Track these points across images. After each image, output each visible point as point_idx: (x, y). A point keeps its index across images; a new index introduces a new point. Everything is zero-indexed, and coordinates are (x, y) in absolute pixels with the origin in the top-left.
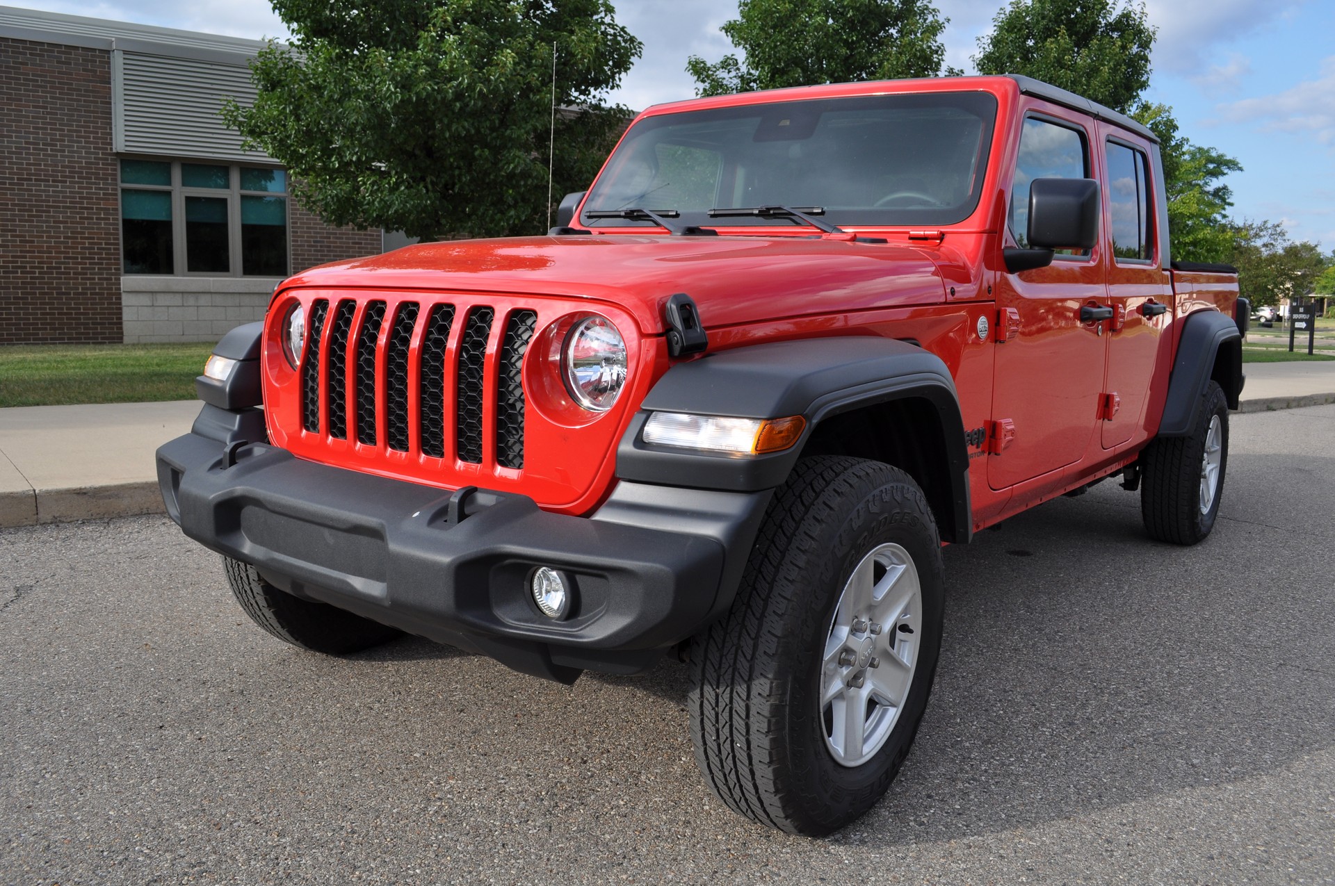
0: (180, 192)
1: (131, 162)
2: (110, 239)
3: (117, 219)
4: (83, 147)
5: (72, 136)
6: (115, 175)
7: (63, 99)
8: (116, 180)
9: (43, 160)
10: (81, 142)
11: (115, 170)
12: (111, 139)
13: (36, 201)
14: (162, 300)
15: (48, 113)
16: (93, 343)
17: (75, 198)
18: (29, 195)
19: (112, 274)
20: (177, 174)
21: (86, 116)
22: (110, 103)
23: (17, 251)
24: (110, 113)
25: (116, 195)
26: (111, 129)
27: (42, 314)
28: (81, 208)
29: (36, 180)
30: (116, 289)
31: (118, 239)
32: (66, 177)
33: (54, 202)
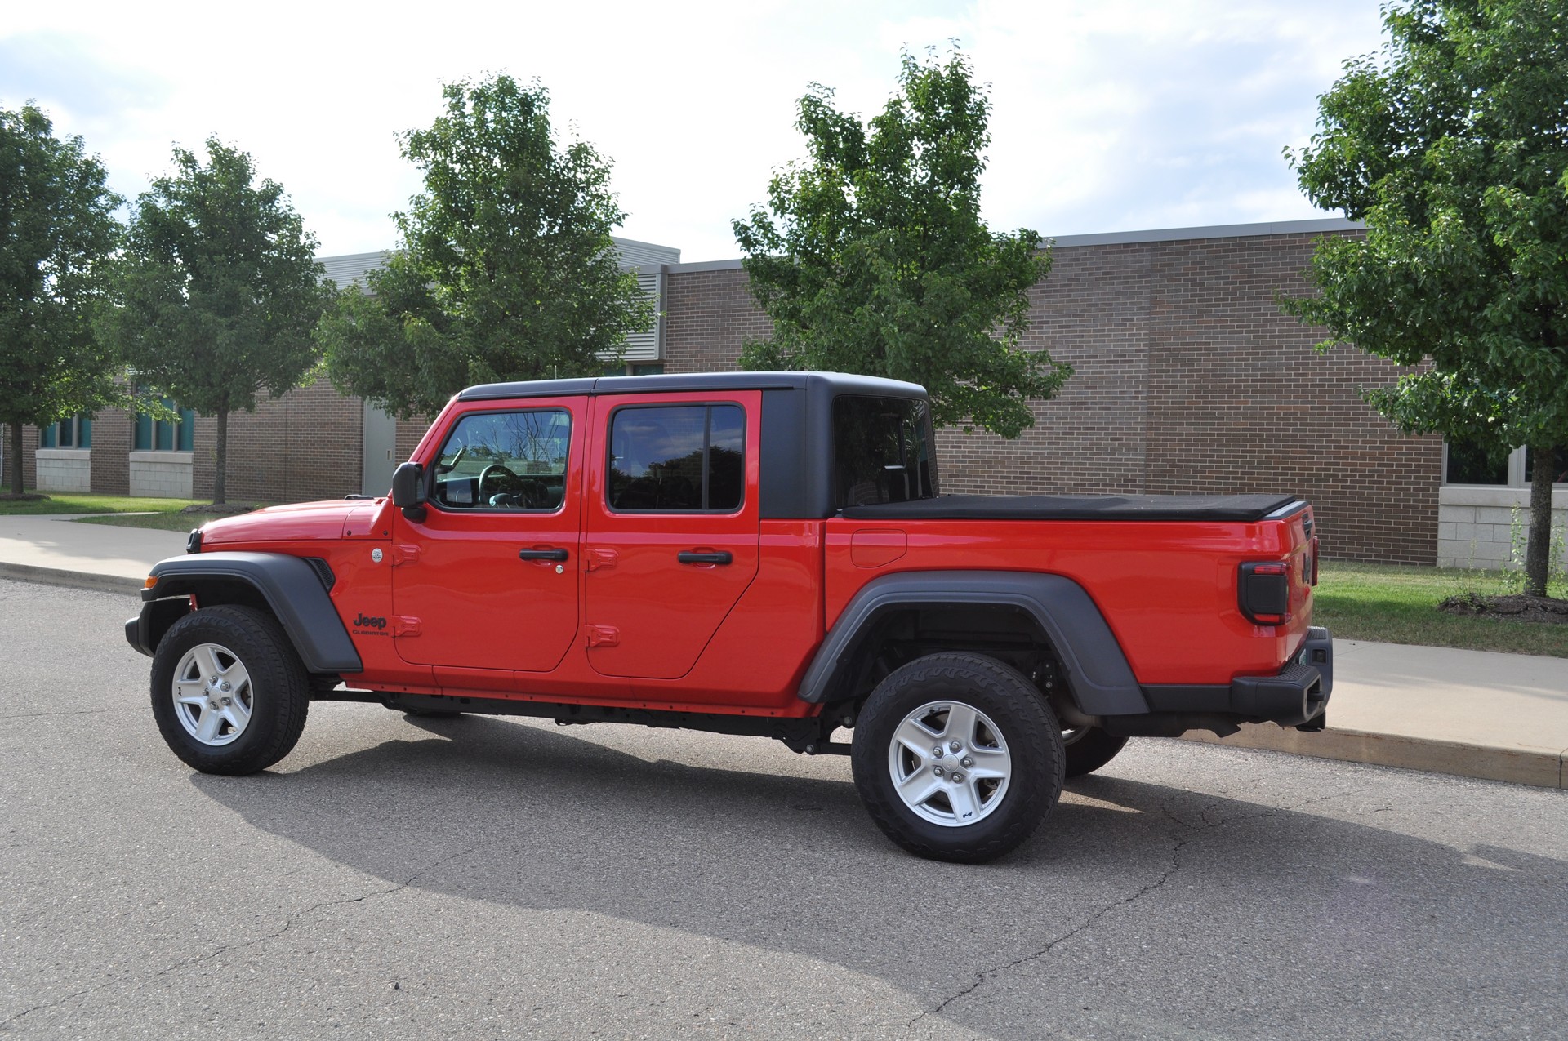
16: (1402, 563)
19: (1430, 484)
27: (1350, 527)
30: (1433, 501)
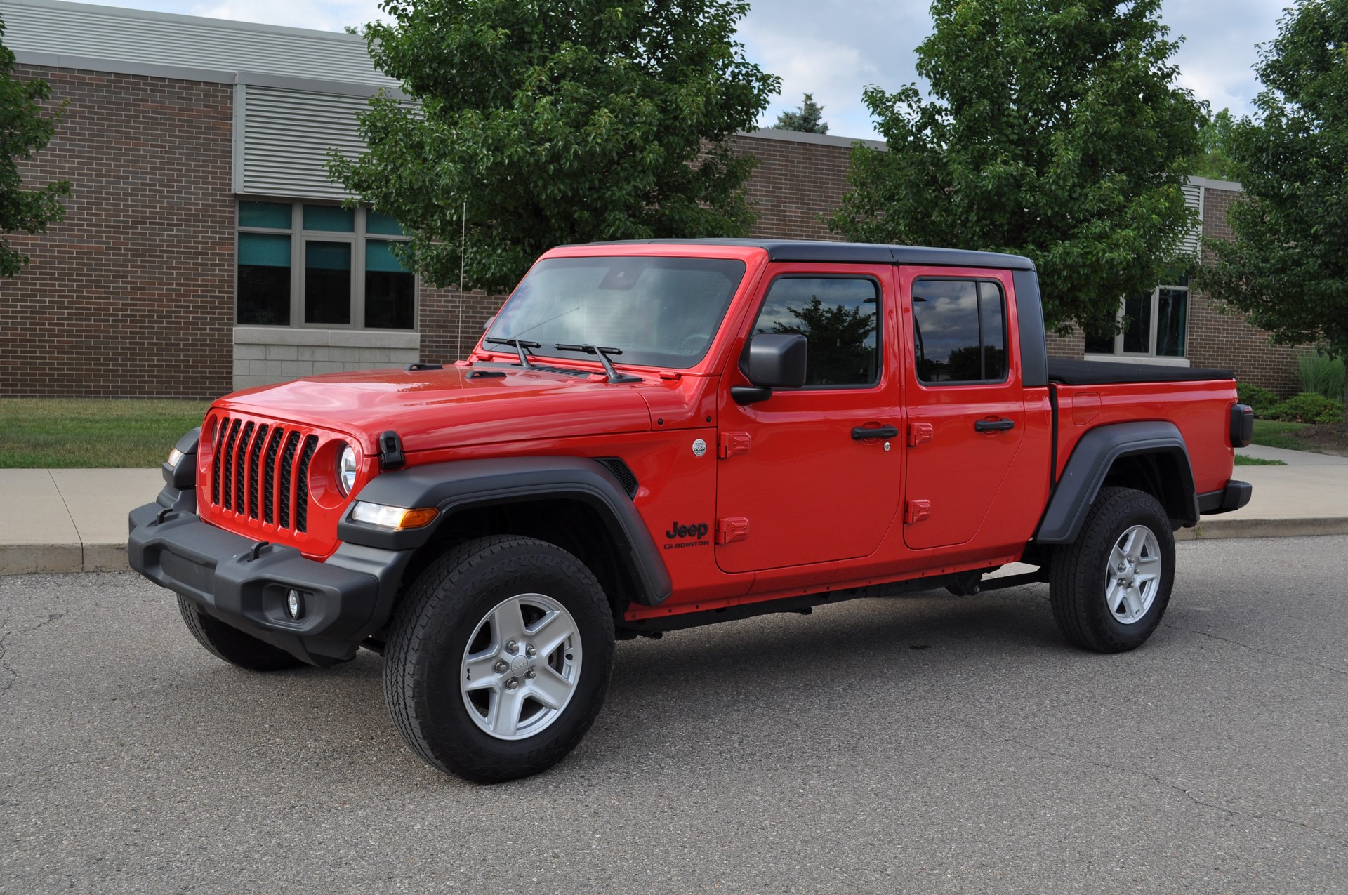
0: (301, 235)
1: (248, 203)
2: (224, 287)
3: (232, 266)
4: (201, 188)
5: (190, 177)
6: (233, 218)
7: (182, 137)
8: (233, 223)
9: (158, 202)
10: (199, 183)
11: (233, 212)
12: (230, 179)
13: (150, 245)
14: (275, 353)
15: (166, 152)
17: (190, 242)
18: (142, 239)
20: (298, 217)
21: (205, 155)
22: (230, 141)
23: (127, 299)
24: (230, 152)
25: (233, 239)
26: (230, 168)
28: (195, 253)
29: (150, 223)
31: (232, 287)
32: (181, 220)
33: (167, 246)
